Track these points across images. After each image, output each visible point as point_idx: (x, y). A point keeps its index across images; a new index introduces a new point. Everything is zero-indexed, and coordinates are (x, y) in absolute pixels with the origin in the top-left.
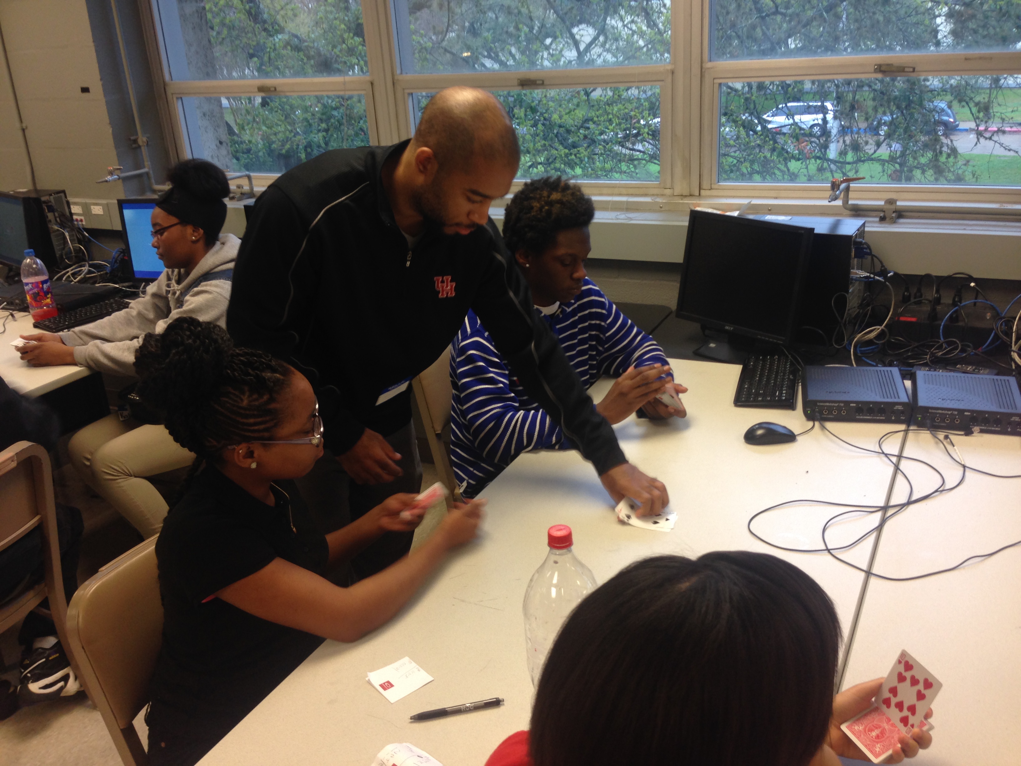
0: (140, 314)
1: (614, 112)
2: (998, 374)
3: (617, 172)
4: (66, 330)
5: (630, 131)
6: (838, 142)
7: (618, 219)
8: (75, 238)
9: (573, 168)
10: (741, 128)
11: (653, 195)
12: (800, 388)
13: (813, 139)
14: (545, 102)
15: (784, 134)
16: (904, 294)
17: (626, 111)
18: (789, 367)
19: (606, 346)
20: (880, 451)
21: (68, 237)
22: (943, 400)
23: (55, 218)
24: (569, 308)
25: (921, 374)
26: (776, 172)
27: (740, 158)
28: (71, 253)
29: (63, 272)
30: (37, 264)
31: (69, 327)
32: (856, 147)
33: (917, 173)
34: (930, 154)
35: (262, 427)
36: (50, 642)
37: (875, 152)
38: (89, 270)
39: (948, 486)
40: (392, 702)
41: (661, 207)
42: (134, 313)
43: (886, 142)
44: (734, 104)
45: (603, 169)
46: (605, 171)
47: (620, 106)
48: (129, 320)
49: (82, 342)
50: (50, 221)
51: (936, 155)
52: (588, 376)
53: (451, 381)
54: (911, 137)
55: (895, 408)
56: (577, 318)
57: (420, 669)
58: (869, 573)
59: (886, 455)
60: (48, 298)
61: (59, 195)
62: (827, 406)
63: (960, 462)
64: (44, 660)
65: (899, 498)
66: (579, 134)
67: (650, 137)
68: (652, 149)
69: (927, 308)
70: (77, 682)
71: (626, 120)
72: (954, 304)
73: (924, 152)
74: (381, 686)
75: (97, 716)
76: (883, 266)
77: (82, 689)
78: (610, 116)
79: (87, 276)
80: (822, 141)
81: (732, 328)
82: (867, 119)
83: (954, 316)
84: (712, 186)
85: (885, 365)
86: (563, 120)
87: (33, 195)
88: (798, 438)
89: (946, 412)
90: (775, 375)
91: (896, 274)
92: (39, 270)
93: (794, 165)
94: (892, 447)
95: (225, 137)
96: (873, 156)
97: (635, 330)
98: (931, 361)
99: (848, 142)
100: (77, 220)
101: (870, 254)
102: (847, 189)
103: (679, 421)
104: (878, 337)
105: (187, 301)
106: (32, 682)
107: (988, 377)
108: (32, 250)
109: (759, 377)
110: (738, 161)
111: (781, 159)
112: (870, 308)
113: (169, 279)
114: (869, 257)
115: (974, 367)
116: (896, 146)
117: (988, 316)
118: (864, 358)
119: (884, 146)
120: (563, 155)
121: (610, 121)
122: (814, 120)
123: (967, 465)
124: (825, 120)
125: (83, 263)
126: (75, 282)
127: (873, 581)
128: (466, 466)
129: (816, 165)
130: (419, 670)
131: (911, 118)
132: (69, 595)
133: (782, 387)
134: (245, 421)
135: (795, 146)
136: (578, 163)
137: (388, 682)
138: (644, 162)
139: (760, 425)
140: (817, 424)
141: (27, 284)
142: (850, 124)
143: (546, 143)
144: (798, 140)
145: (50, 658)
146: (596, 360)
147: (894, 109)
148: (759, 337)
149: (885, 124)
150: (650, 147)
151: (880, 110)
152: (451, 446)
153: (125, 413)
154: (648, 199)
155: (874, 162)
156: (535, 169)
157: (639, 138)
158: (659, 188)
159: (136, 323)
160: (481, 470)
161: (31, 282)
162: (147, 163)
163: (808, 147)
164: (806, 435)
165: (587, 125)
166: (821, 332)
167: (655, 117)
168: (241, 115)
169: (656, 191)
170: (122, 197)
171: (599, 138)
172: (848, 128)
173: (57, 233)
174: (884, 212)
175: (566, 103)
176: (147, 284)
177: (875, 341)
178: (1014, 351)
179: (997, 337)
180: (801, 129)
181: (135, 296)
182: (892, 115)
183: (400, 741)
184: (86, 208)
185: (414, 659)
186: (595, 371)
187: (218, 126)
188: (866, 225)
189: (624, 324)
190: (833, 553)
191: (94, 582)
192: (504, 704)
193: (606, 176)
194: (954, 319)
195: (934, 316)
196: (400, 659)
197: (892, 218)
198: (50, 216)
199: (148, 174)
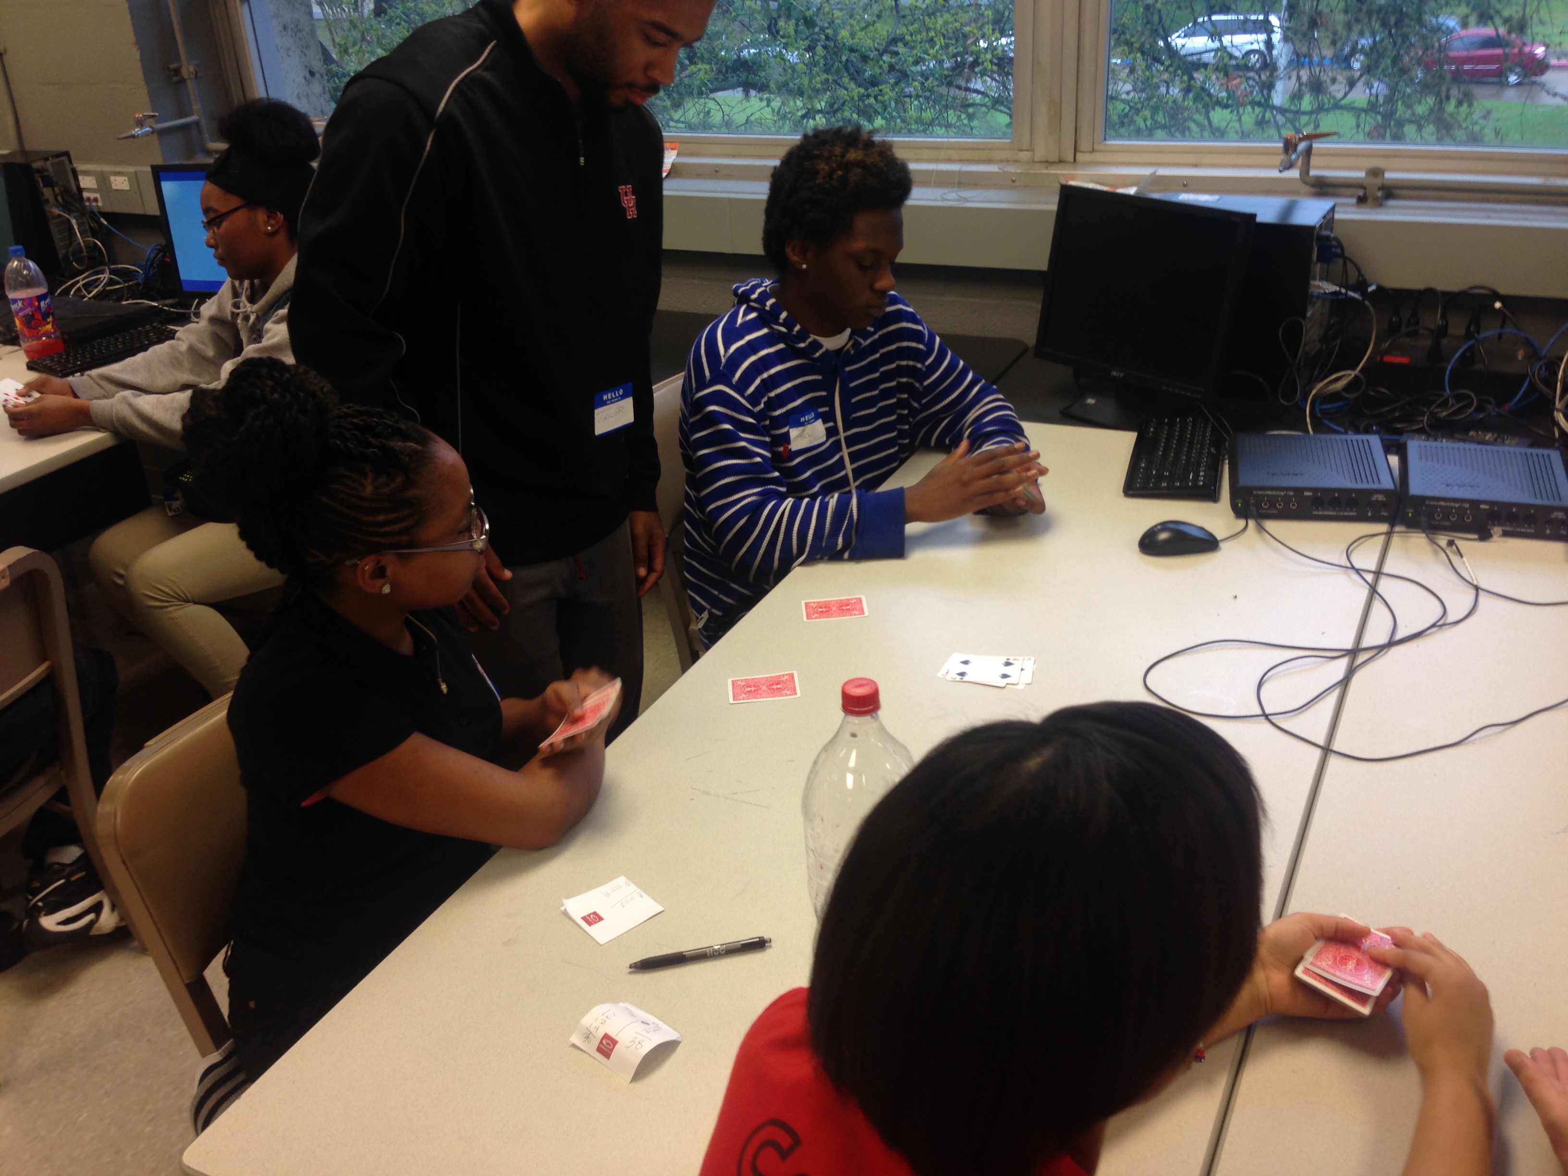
0: (191, 349)
1: (938, 27)
2: (1532, 446)
3: (940, 125)
4: (79, 374)
5: (962, 57)
6: (1290, 78)
7: (945, 200)
8: (87, 227)
9: (870, 120)
10: (1139, 55)
11: (1001, 161)
12: (1226, 468)
13: (1252, 74)
14: (827, 9)
15: (1205, 66)
16: (1391, 319)
17: (958, 24)
18: (1211, 436)
19: (924, 401)
20: (1349, 565)
21: (76, 227)
22: (1448, 485)
23: (56, 196)
24: (865, 340)
25: (1415, 446)
26: (1193, 126)
27: (1136, 104)
28: (81, 251)
29: (70, 283)
30: (29, 269)
31: (82, 369)
32: (1317, 87)
33: (1410, 130)
34: (1431, 101)
35: (397, 527)
36: (72, 853)
37: (1346, 95)
38: (111, 280)
39: (1451, 618)
40: (601, 943)
41: (1013, 181)
42: (183, 347)
43: (1363, 79)
44: (1128, 15)
45: (919, 121)
46: (923, 124)
47: (947, 16)
48: (176, 358)
49: (103, 392)
50: (47, 201)
51: (1441, 102)
52: (896, 448)
53: (682, 454)
54: (1403, 71)
55: (1373, 499)
56: (877, 355)
57: (643, 894)
58: (1327, 750)
59: (1358, 571)
60: (48, 323)
61: (60, 159)
62: (1268, 496)
63: (1470, 580)
64: (62, 881)
65: (1376, 635)
66: (881, 62)
67: (995, 68)
68: (998, 88)
69: (1426, 343)
70: (116, 913)
71: (957, 40)
72: (1469, 336)
73: (1421, 96)
74: (584, 918)
75: (148, 963)
76: (1360, 274)
77: (123, 924)
78: (932, 34)
79: (108, 288)
80: (1263, 77)
81: (1122, 375)
82: (1334, 43)
83: (1468, 354)
84: (1095, 145)
85: (1358, 431)
86: (856, 40)
87: (19, 160)
88: (1222, 545)
89: (1452, 504)
90: (1188, 447)
91: (1380, 288)
92: (32, 277)
93: (1219, 116)
94: (1366, 559)
95: (318, 65)
96: (1343, 103)
97: (970, 376)
98: (1430, 426)
99: (1305, 79)
100: (89, 199)
101: (1342, 255)
102: (1309, 151)
103: (1037, 518)
104: (1349, 387)
105: (268, 331)
106: (46, 915)
107: (1518, 450)
108: (20, 247)
109: (1163, 452)
110: (1131, 108)
111: (1200, 106)
112: (1338, 341)
113: (236, 294)
114: (1340, 261)
115: (1495, 435)
116: (1380, 88)
117: (1520, 355)
118: (1326, 422)
119: (1360, 85)
120: (856, 98)
121: (931, 41)
122: (1252, 43)
123: (1482, 585)
124: (1269, 44)
125: (101, 268)
126: (90, 298)
127: (1334, 762)
128: (707, 587)
129: (1255, 115)
130: (641, 896)
131: (1403, 42)
132: (99, 783)
133: (1199, 466)
134: (370, 519)
135: (1222, 85)
136: (880, 110)
137: (595, 913)
138: (984, 109)
139: (1164, 526)
140: (1252, 523)
141: (15, 301)
142: (1309, 50)
143: (830, 77)
144: (1226, 74)
145: (73, 878)
146: (909, 423)
147: (1377, 26)
148: (1164, 388)
149: (1362, 51)
150: (994, 84)
151: (1356, 28)
152: (685, 557)
153: (176, 504)
154: (993, 168)
155: (1345, 112)
156: (811, 122)
157: (977, 70)
158: (1010, 149)
159: (187, 364)
160: (731, 593)
161: (20, 297)
162: (196, 107)
163: (1243, 87)
164: (1235, 541)
165: (895, 49)
166: (1261, 380)
167: (1003, 33)
168: (342, 29)
169: (1005, 155)
170: (159, 161)
171: (914, 69)
172: (1305, 56)
173: (58, 220)
174: (1363, 187)
175: (861, 12)
176: (202, 301)
177: (1344, 394)
178: (1558, 410)
179: (1532, 388)
180: (1231, 56)
181: (183, 320)
182: (1373, 34)
183: (614, 999)
184: (103, 180)
185: (633, 878)
186: (907, 441)
187: (307, 47)
188: (1337, 209)
189: (952, 366)
190: (1273, 721)
191: (138, 762)
192: (770, 947)
193: (924, 131)
194: (1468, 359)
195: (1437, 355)
196: (612, 879)
197: (1377, 198)
198: (47, 192)
199: (198, 124)
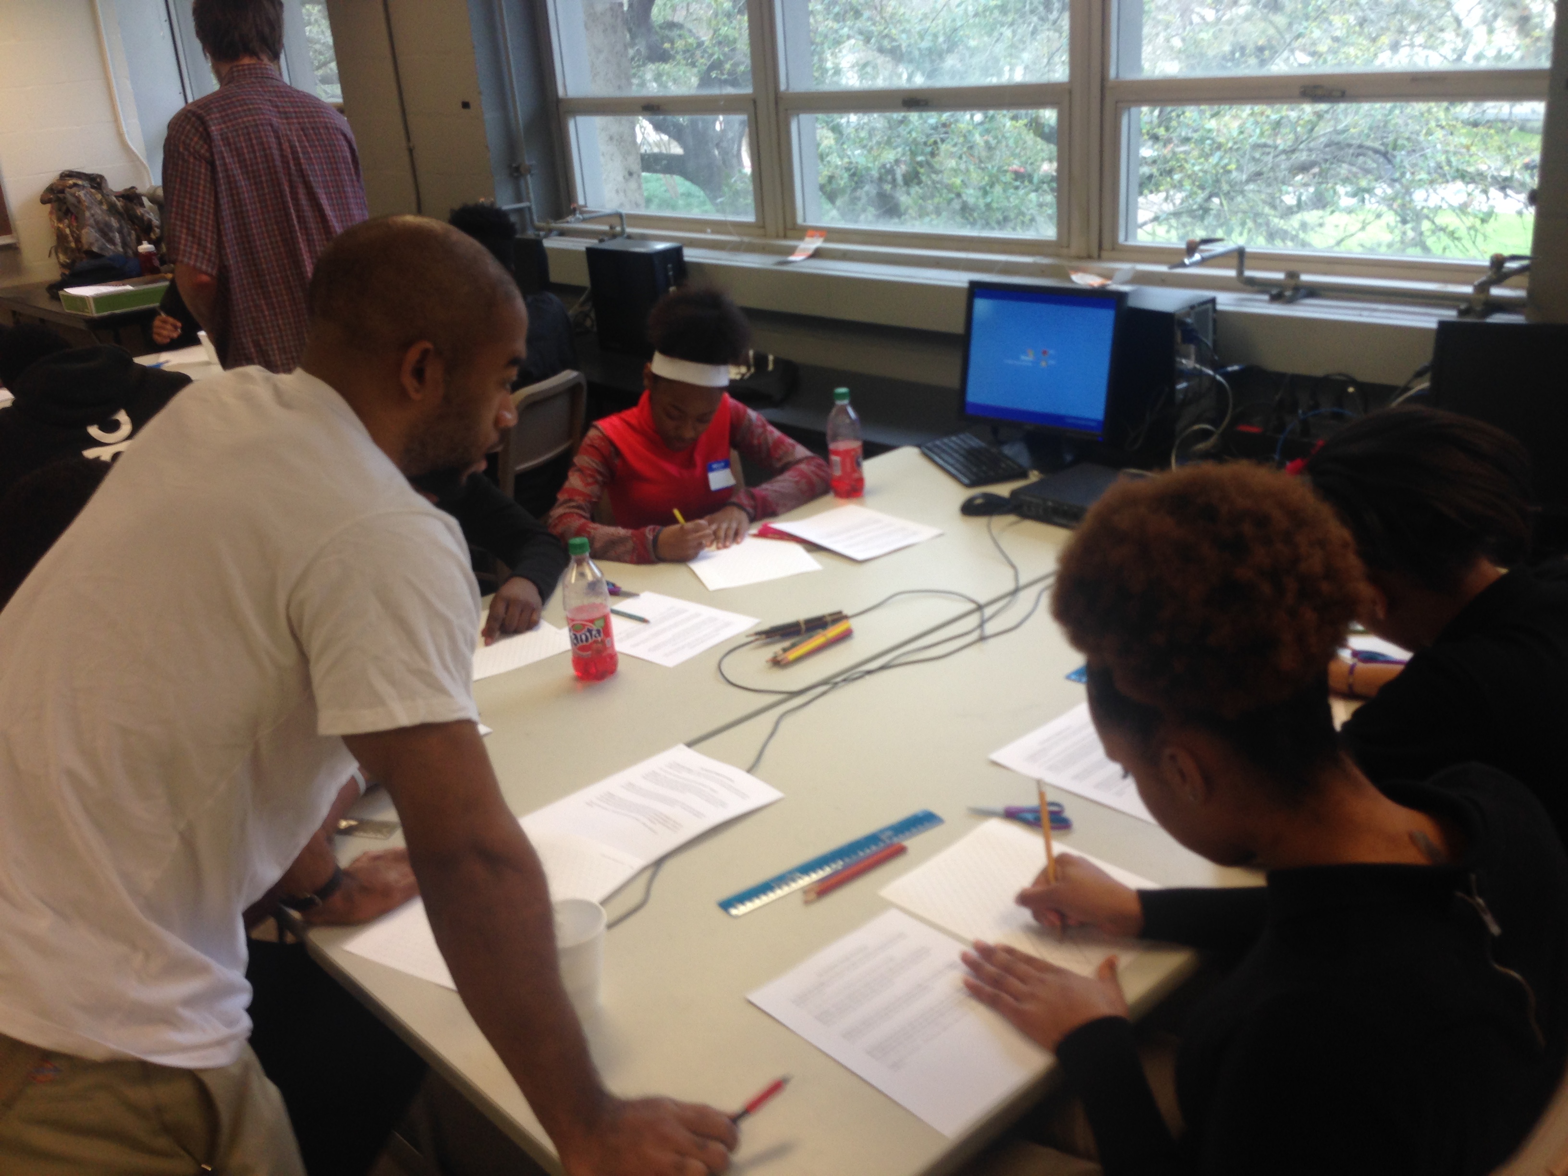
83: (1300, 427)
84: (1115, 245)
158: (1054, 246)
162: (531, 195)
174: (1283, 288)
187: (628, 155)
195: (1279, 427)
199: (529, 208)
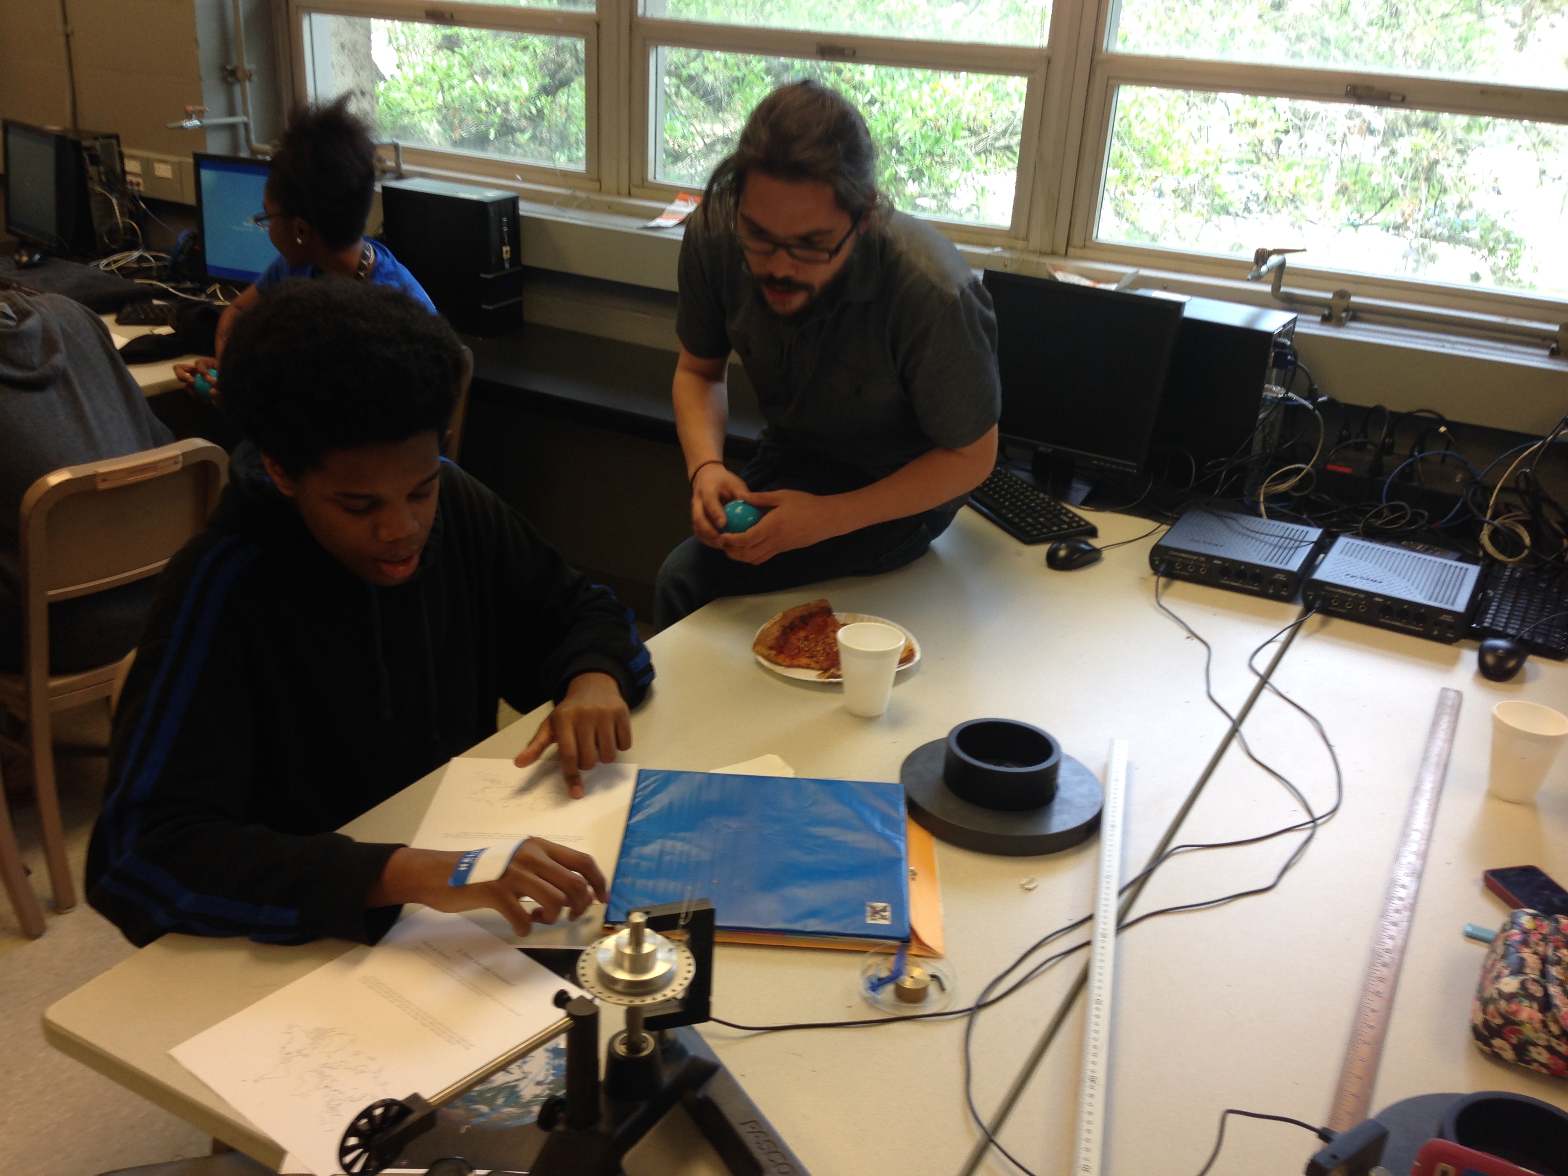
2: (1459, 560)
8: (127, 209)
11: (997, 246)
16: (1339, 431)
21: (116, 207)
22: (1352, 577)
23: (99, 174)
25: (1344, 542)
28: (118, 231)
41: (1006, 266)
50: (91, 178)
55: (1275, 578)
61: (109, 141)
62: (1182, 559)
69: (1369, 456)
76: (1312, 384)
81: (1050, 450)
83: (1407, 470)
84: (1087, 242)
87: (71, 136)
89: (1348, 593)
91: (1330, 400)
95: (369, 86)
98: (1365, 533)
100: (131, 183)
101: (1296, 364)
102: (1280, 268)
104: (1298, 487)
114: (1294, 369)
115: (1427, 546)
117: (1458, 478)
148: (1096, 462)
154: (988, 252)
158: (1007, 237)
169: (1002, 241)
170: (203, 151)
173: (100, 197)
174: (1331, 308)
177: (1292, 493)
178: (1485, 531)
179: (1465, 510)
184: (147, 166)
187: (362, 68)
188: (1298, 322)
194: (1407, 475)
195: (1378, 470)
197: (1341, 318)
198: (92, 170)
199: (246, 125)
